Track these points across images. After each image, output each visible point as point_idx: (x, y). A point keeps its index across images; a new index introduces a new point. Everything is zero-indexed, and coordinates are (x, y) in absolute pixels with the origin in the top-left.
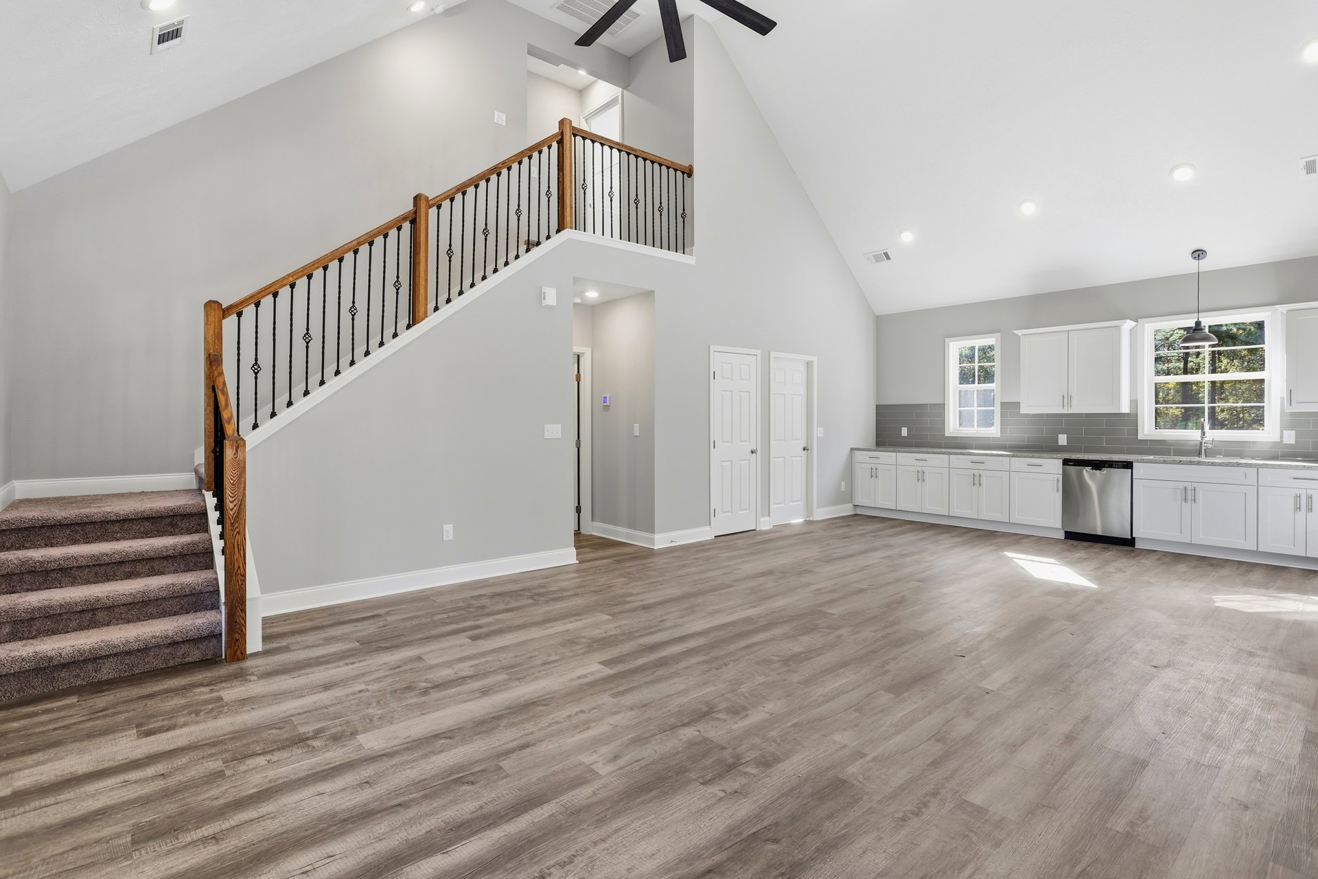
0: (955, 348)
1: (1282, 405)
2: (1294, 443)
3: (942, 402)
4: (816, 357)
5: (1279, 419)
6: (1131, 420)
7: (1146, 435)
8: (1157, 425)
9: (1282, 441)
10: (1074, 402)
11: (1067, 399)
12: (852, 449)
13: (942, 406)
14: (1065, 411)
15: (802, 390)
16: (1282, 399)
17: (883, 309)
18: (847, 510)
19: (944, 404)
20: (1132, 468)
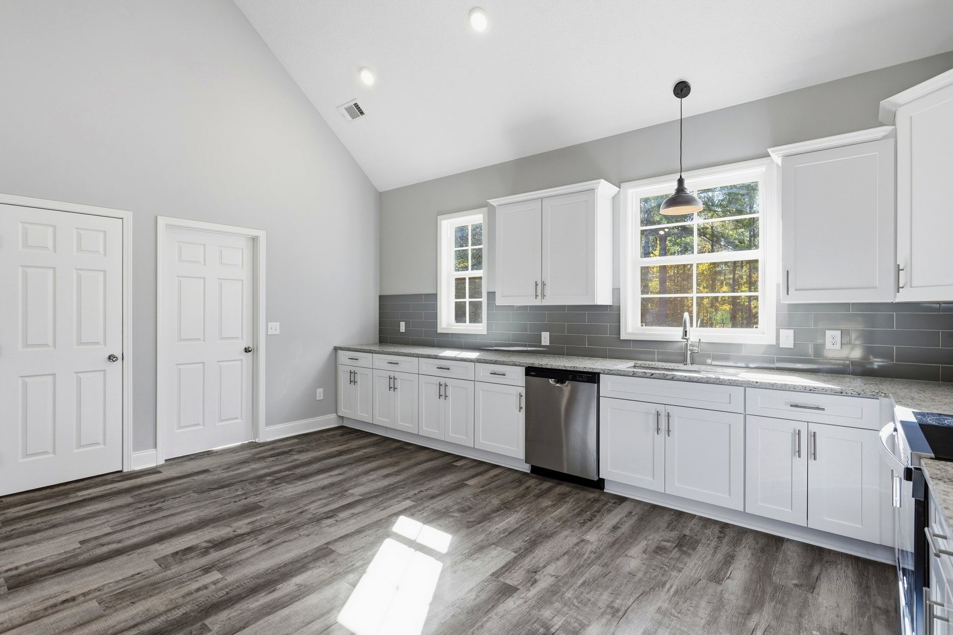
0: (448, 227)
1: (778, 295)
2: (792, 346)
3: (436, 293)
4: (264, 232)
5: (775, 312)
6: (613, 313)
7: (630, 334)
8: (644, 320)
9: (778, 344)
10: (548, 292)
11: (540, 287)
12: (336, 349)
13: (434, 297)
14: (538, 302)
15: (245, 274)
16: (778, 285)
17: (385, 184)
18: (328, 421)
19: (437, 294)
20: (598, 382)
